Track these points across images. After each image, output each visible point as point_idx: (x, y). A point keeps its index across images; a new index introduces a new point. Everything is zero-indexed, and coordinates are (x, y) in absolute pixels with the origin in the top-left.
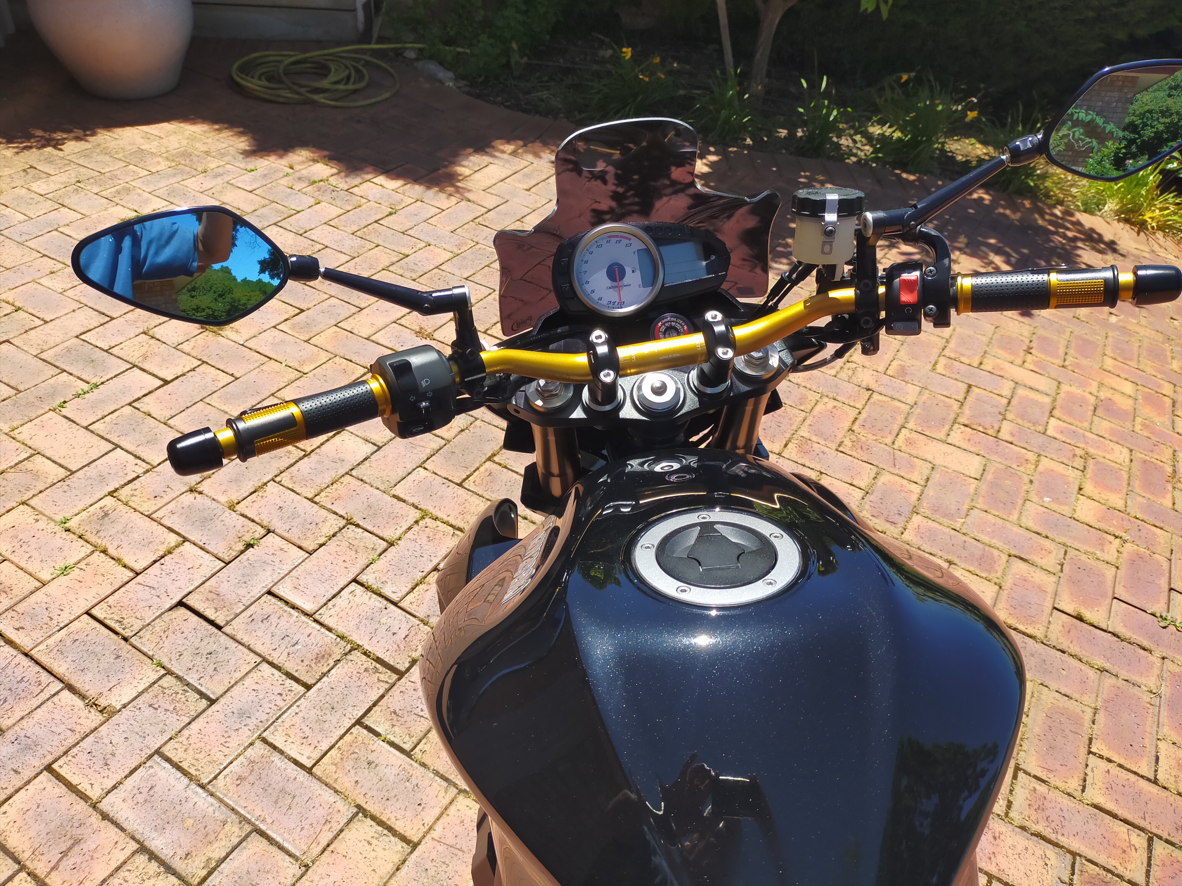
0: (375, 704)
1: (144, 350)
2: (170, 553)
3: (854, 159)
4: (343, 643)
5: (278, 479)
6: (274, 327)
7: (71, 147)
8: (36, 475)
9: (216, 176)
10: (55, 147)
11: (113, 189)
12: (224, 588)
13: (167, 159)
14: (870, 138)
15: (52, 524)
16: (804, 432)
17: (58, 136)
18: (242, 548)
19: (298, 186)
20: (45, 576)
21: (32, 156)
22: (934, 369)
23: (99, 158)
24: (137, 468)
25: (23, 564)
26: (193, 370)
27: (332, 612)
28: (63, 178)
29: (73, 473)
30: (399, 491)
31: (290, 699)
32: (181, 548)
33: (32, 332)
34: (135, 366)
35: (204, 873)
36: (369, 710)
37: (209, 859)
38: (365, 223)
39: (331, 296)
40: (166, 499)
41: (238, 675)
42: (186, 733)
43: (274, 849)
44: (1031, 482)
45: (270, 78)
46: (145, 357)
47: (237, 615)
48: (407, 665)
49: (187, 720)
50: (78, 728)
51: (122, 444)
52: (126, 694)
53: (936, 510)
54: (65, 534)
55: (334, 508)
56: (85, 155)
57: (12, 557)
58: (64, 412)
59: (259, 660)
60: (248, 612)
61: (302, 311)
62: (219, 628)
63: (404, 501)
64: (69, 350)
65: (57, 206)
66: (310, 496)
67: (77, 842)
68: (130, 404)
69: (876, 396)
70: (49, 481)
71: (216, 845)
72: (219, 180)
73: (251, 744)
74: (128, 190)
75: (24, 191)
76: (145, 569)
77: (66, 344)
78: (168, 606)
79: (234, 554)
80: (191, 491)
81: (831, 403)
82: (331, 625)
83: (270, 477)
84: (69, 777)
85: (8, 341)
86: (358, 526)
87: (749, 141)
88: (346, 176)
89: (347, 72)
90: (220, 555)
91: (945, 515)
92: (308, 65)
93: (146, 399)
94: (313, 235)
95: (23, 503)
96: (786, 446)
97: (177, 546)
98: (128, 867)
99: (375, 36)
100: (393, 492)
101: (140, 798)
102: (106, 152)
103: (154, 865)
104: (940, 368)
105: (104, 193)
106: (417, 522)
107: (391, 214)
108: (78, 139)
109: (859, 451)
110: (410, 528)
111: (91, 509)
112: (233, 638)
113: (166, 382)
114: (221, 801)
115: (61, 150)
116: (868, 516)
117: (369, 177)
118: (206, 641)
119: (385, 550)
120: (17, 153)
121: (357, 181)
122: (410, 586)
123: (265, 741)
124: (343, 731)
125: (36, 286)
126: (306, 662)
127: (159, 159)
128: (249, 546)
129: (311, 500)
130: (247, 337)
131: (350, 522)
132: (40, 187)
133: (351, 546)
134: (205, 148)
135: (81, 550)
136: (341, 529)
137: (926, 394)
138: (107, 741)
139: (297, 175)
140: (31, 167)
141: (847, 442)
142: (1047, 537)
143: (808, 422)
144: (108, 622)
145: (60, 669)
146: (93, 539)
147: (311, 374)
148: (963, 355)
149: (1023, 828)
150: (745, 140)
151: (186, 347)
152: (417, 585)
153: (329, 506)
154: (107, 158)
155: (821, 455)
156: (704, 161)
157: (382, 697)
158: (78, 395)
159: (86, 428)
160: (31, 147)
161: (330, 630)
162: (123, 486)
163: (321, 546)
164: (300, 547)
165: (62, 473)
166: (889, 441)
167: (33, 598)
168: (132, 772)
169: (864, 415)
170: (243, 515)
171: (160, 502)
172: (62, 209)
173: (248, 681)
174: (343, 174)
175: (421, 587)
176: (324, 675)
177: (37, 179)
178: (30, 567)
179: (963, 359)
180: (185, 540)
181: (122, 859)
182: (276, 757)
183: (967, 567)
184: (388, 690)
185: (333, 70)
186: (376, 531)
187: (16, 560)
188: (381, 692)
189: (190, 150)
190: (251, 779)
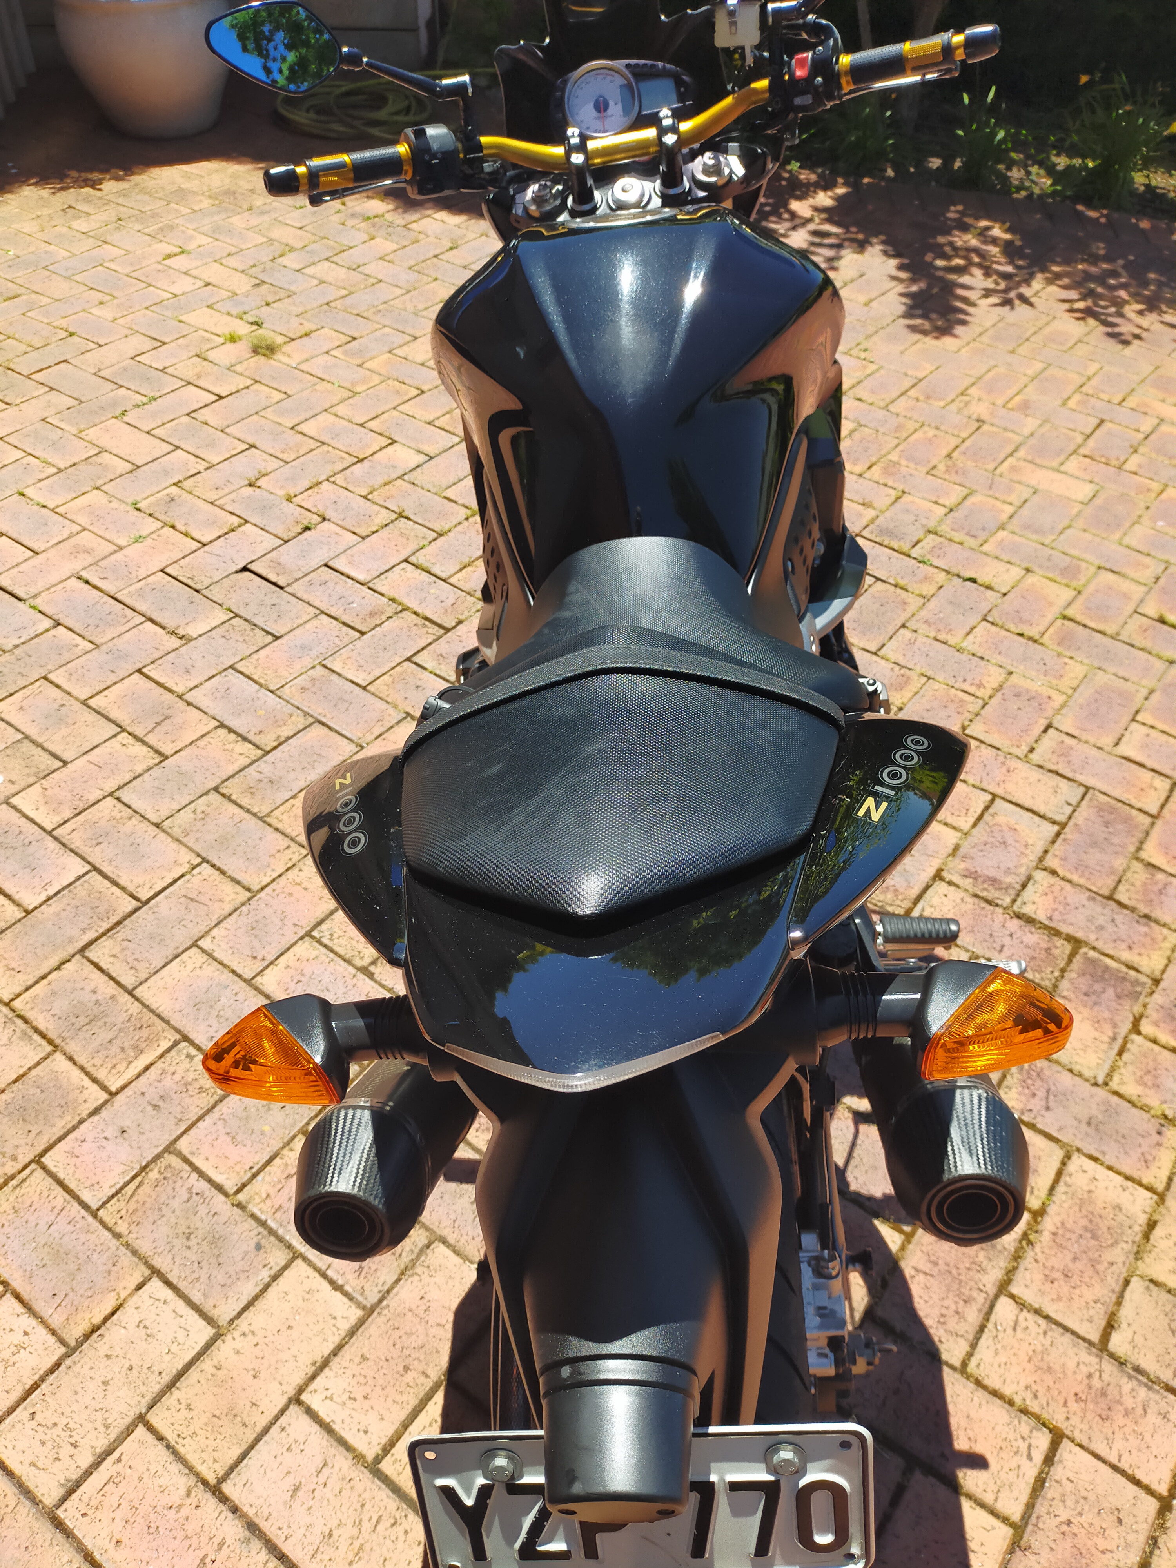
0: (423, 649)
1: (197, 370)
2: (233, 530)
3: (1023, 193)
4: (394, 605)
5: (332, 479)
6: (327, 353)
7: (110, 187)
8: (105, 467)
9: (263, 213)
10: (93, 187)
11: (156, 227)
12: (284, 559)
13: (210, 197)
14: (1051, 170)
15: (124, 505)
16: (894, 457)
17: (95, 176)
18: (300, 530)
19: (350, 223)
20: (122, 542)
21: (71, 196)
22: (1064, 403)
23: (139, 197)
24: (196, 466)
25: (101, 533)
26: (247, 387)
27: (385, 582)
28: (103, 216)
29: (138, 467)
30: (450, 493)
31: (346, 640)
32: (243, 528)
33: (88, 354)
34: (189, 383)
35: (275, 744)
36: (418, 652)
37: (279, 737)
38: (423, 258)
39: (385, 326)
40: (227, 490)
41: (300, 621)
42: (255, 656)
43: (334, 734)
44: (1148, 508)
45: (319, 111)
46: (199, 376)
47: (297, 580)
48: (454, 624)
49: (256, 649)
50: (161, 648)
51: (182, 446)
52: (202, 628)
53: (1026, 527)
54: (136, 513)
55: (386, 504)
56: (122, 193)
57: (90, 528)
58: (126, 419)
59: (318, 612)
60: (307, 578)
61: (354, 339)
62: (281, 588)
63: (455, 502)
64: (125, 369)
65: (100, 243)
66: (363, 494)
67: (167, 718)
68: (188, 415)
69: (986, 428)
70: (118, 473)
71: (284, 728)
72: (266, 218)
73: (314, 667)
74: (171, 228)
75: (65, 230)
76: (211, 542)
77: (121, 365)
78: (234, 570)
79: (293, 534)
80: (250, 485)
81: (931, 433)
82: (383, 592)
83: (325, 477)
84: (157, 678)
85: (65, 361)
86: (408, 518)
87: (890, 173)
88: (405, 212)
89: (406, 103)
90: (280, 535)
91: (1036, 532)
92: (364, 97)
93: (202, 411)
94: (367, 270)
95: (97, 488)
96: (870, 468)
97: (240, 526)
98: (211, 735)
99: (440, 59)
100: (444, 494)
101: (219, 695)
102: (145, 191)
103: (233, 736)
104: (1072, 404)
105: (146, 230)
106: (467, 519)
107: (451, 249)
108: (118, 179)
109: (953, 474)
110: (460, 523)
111: (158, 495)
112: (294, 595)
113: (221, 397)
114: (287, 702)
115: (100, 189)
116: (948, 529)
117: (429, 212)
118: (269, 596)
119: (435, 539)
120: (54, 193)
121: (415, 216)
122: (458, 568)
123: (324, 666)
124: (394, 664)
125: (86, 315)
126: (361, 616)
127: (202, 198)
128: (307, 529)
129: (365, 497)
130: (299, 360)
131: (401, 515)
132: (81, 225)
133: (402, 534)
134: (249, 186)
135: (153, 525)
136: (392, 521)
137: (1047, 426)
138: (187, 657)
139: (350, 211)
140: (70, 207)
141: (942, 467)
142: (1149, 555)
143: (901, 448)
144: (180, 578)
145: (142, 607)
146: (162, 517)
147: (363, 394)
148: (1103, 392)
149: (1041, 767)
150: (886, 171)
151: (238, 368)
152: (465, 567)
153: (382, 503)
154: (147, 197)
155: (908, 477)
156: (829, 193)
157: (430, 644)
158: (138, 406)
159: (148, 433)
160: (68, 188)
161: (382, 595)
162: (186, 479)
163: (374, 533)
164: (354, 533)
165: (129, 467)
166: (991, 467)
167: (113, 557)
168: (210, 678)
169: (968, 443)
170: (300, 506)
171: (221, 493)
172: (105, 246)
173: (308, 626)
174: (400, 210)
175: (469, 569)
176: (377, 626)
177: (75, 218)
178: (108, 536)
179: (1102, 396)
180: (246, 522)
181: (206, 730)
182: (334, 677)
183: (1046, 574)
184: (435, 641)
185: (391, 101)
186: (427, 524)
187: (95, 530)
188: (429, 641)
189: (233, 189)
190: (314, 689)
